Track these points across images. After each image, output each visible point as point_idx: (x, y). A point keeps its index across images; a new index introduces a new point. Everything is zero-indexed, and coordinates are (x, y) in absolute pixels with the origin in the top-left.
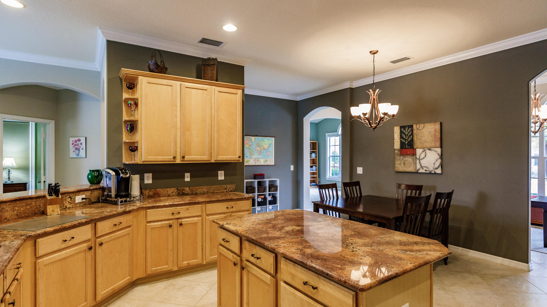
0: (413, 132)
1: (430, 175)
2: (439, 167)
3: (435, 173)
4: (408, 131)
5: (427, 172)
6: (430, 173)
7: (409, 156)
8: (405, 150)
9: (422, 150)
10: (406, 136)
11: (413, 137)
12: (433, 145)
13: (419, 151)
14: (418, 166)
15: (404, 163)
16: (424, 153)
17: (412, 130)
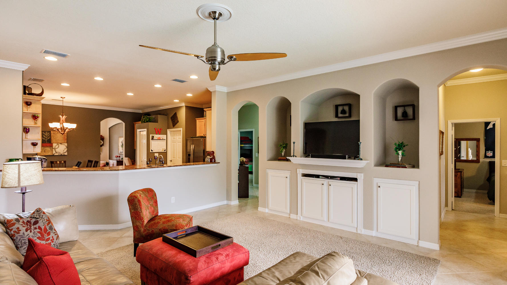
0: (50, 135)
1: (62, 156)
2: (66, 152)
3: (64, 155)
4: (47, 134)
5: (60, 155)
6: (61, 155)
7: (48, 147)
8: (45, 144)
9: (56, 144)
10: (46, 136)
11: (51, 137)
12: (63, 141)
13: (54, 145)
14: (54, 152)
15: (45, 151)
16: (58, 146)
17: (50, 134)
